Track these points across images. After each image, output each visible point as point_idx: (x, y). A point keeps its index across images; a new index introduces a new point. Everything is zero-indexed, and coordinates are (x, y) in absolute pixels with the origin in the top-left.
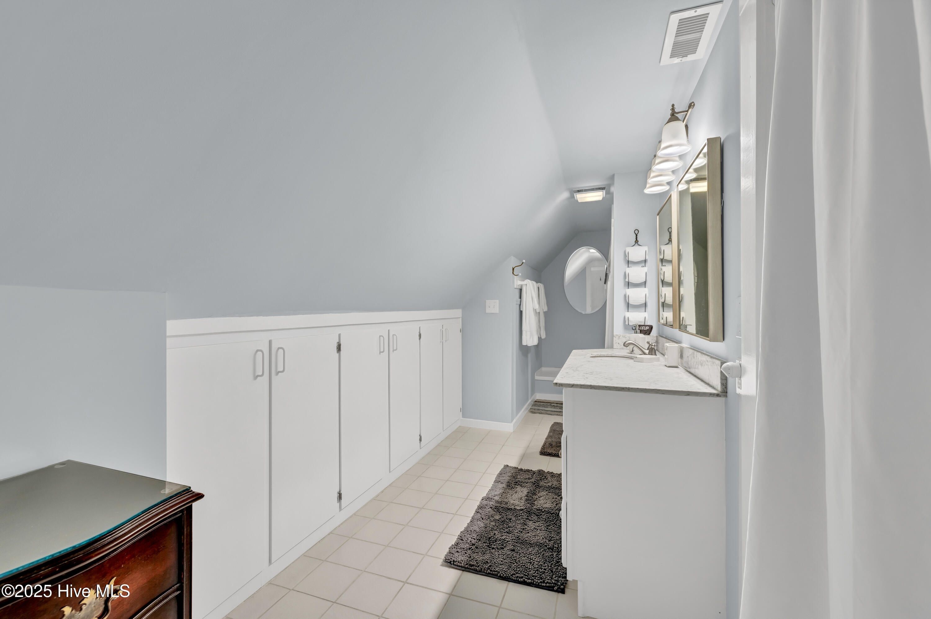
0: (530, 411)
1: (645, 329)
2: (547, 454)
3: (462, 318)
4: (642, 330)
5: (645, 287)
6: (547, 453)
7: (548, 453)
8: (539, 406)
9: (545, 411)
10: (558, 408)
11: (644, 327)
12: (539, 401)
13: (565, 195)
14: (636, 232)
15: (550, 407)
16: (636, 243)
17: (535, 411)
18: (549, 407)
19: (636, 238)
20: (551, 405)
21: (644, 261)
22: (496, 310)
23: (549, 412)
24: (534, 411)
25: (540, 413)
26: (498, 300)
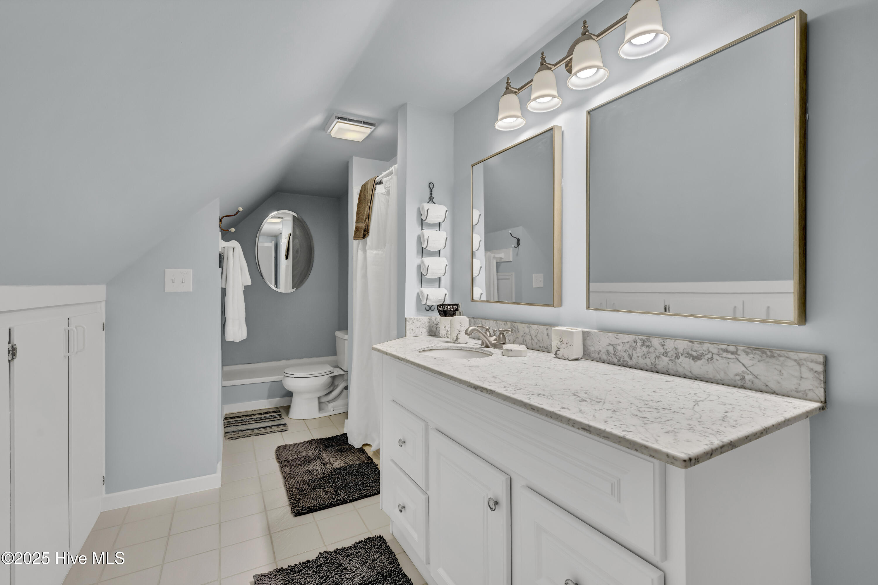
0: (228, 437)
1: (452, 309)
2: (306, 511)
3: (106, 301)
4: (446, 311)
5: (440, 256)
6: (306, 509)
7: (308, 509)
8: (236, 424)
9: (251, 431)
10: (265, 421)
11: (450, 307)
12: (231, 416)
13: (317, 120)
14: (431, 186)
15: (253, 422)
16: (430, 199)
17: (235, 436)
18: (251, 422)
19: (431, 194)
20: (252, 418)
21: (439, 224)
22: (189, 287)
23: (257, 431)
24: (233, 435)
25: (245, 436)
26: (192, 270)
